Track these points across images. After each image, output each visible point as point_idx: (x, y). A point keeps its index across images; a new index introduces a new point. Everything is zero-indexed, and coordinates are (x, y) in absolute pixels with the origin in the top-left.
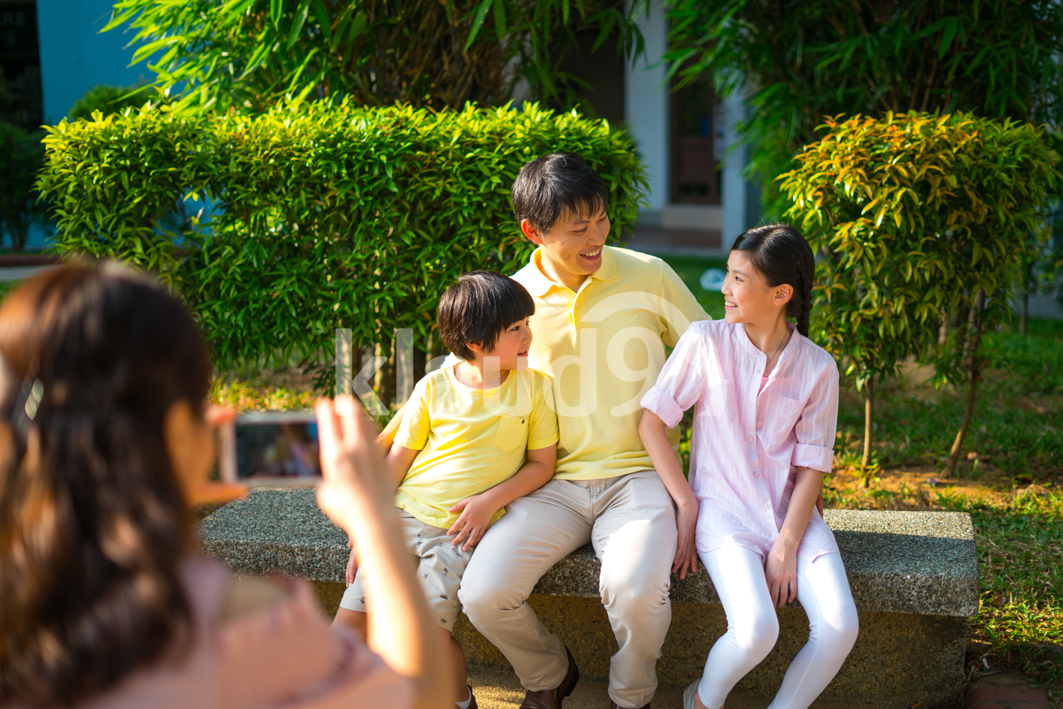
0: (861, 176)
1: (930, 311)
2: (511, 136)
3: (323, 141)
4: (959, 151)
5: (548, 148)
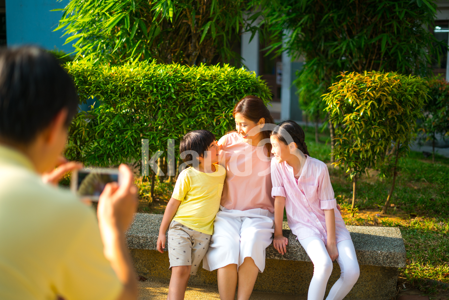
0: (355, 96)
1: (380, 148)
2: (219, 77)
3: (146, 77)
4: (392, 87)
5: (234, 82)
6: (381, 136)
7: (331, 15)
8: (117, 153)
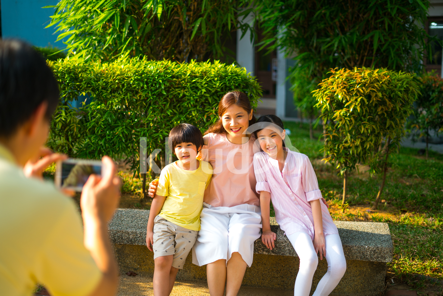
0: (345, 92)
1: (370, 145)
2: (210, 74)
3: (137, 74)
4: (382, 83)
5: (224, 78)
6: (371, 132)
7: (323, 12)
8: (108, 149)
